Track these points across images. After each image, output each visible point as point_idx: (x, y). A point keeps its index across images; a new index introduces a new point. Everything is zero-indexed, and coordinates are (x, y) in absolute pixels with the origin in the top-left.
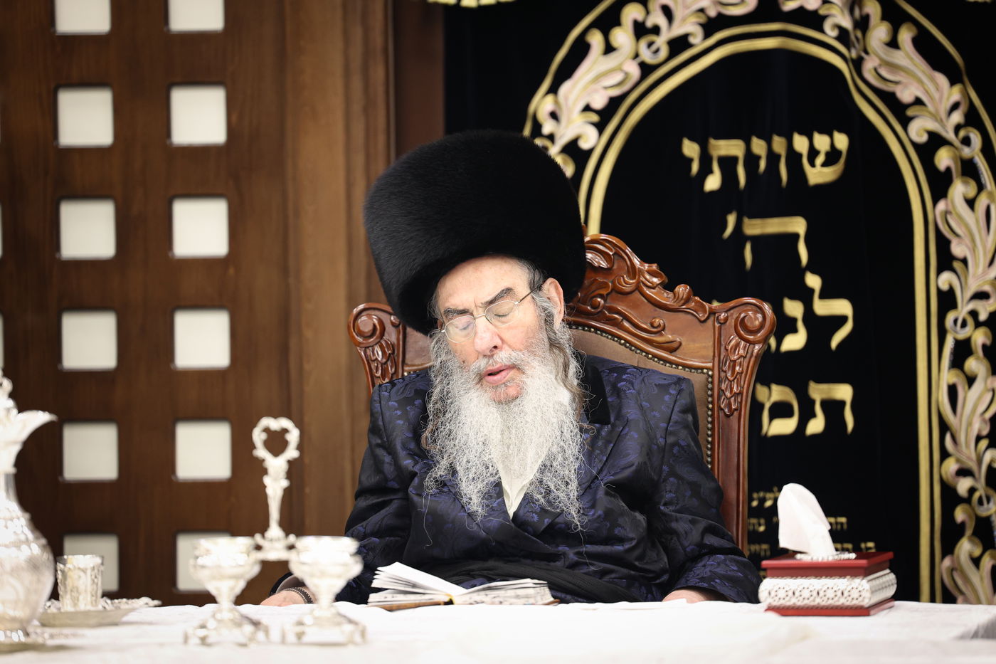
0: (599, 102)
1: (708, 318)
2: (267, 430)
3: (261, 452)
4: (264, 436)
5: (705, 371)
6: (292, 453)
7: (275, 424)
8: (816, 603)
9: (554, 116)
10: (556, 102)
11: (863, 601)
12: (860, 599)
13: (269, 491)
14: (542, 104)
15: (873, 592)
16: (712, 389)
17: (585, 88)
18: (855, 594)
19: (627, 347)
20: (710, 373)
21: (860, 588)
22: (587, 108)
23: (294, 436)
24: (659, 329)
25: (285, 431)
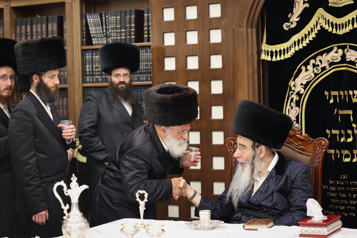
0: (304, 83)
1: (312, 142)
2: (139, 193)
3: (138, 200)
4: (139, 195)
5: (311, 156)
6: (146, 200)
7: (141, 192)
8: (313, 234)
9: (294, 86)
10: (295, 83)
11: (325, 234)
12: (324, 233)
13: (140, 211)
14: (292, 83)
15: (328, 231)
16: (312, 161)
17: (301, 79)
18: (323, 232)
19: (292, 150)
20: (312, 157)
21: (324, 231)
22: (302, 84)
23: (146, 195)
24: (300, 145)
25: (144, 194)
